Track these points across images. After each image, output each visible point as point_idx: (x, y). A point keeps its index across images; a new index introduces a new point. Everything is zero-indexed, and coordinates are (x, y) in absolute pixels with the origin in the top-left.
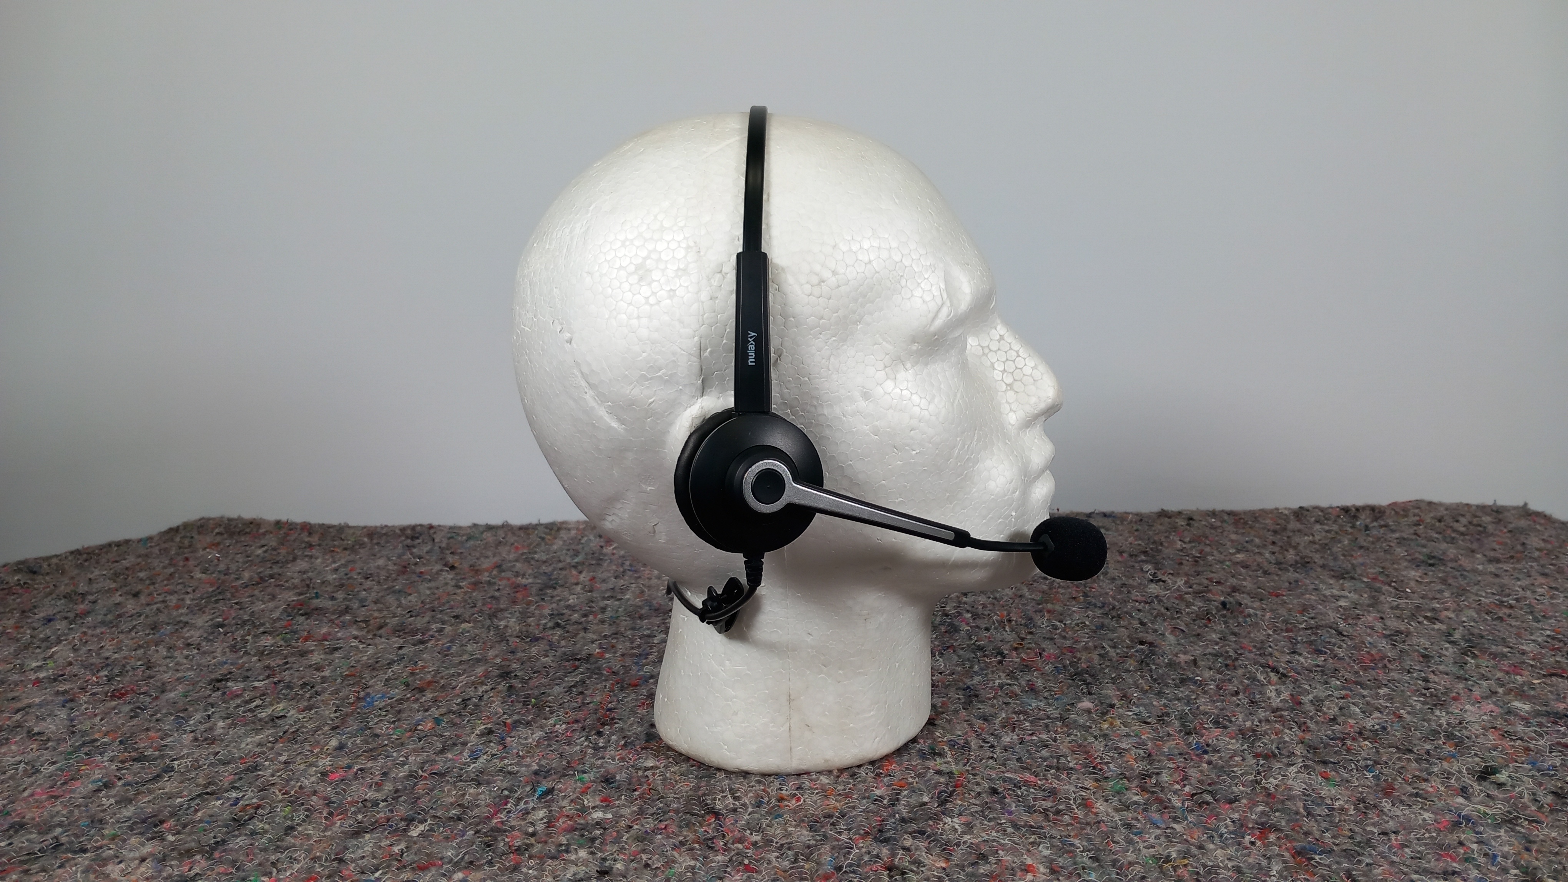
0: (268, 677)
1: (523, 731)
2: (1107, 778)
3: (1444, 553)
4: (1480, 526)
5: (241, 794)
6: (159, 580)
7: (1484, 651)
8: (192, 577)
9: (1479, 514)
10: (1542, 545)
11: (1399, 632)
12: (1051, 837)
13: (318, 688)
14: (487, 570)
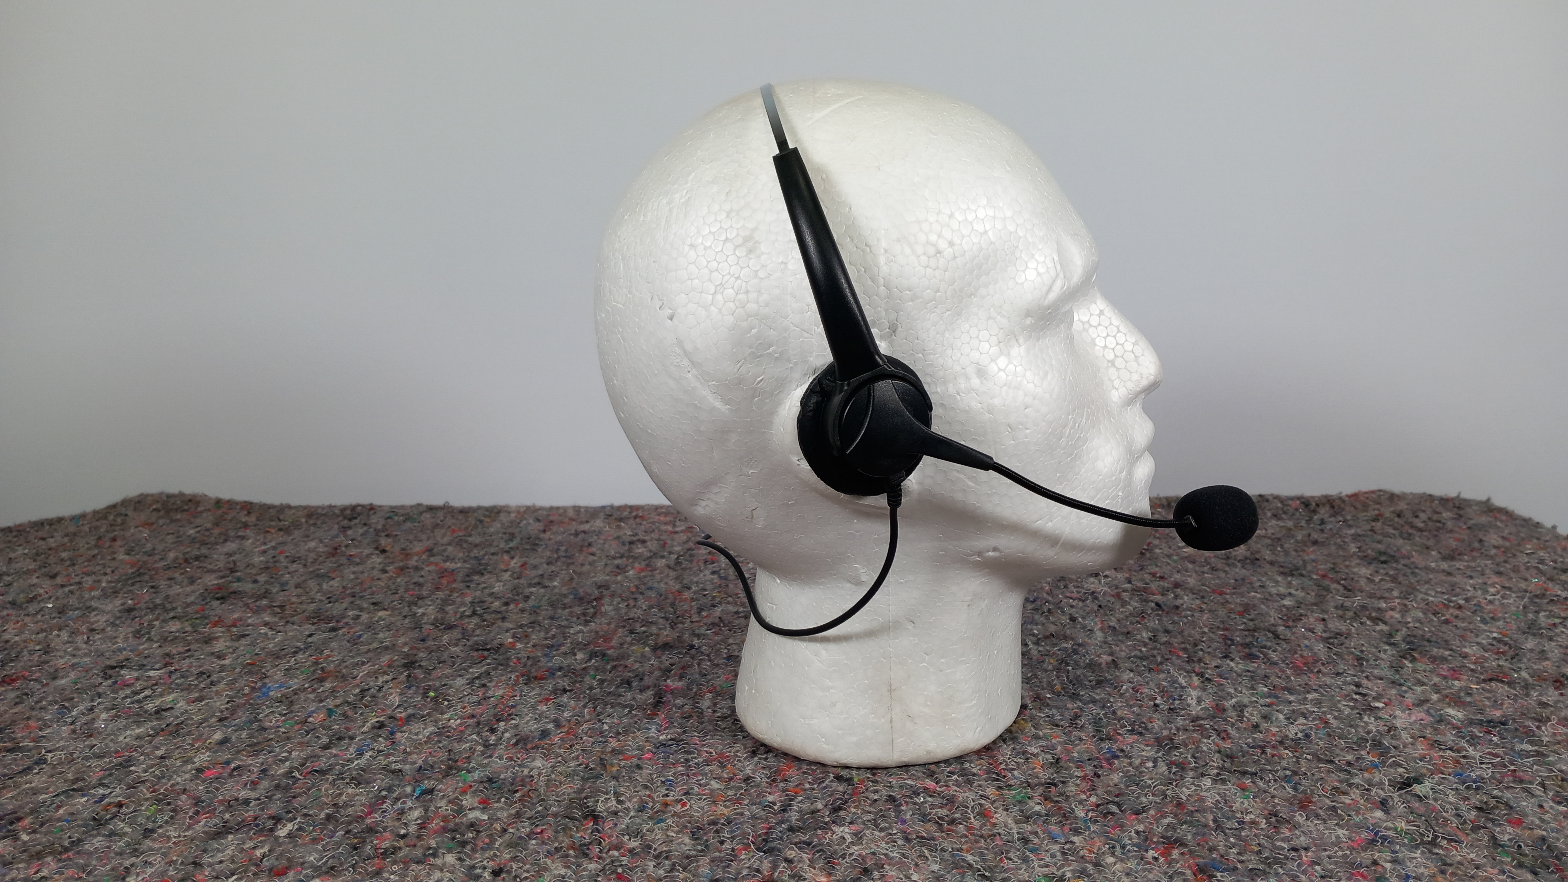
0: (165, 666)
1: (416, 726)
2: (1011, 786)
3: (1398, 550)
4: (1439, 522)
5: (108, 791)
6: (80, 560)
7: (1423, 654)
8: (114, 559)
9: (1440, 509)
10: (1501, 542)
11: (1340, 634)
12: (943, 850)
13: (214, 677)
14: (417, 554)
